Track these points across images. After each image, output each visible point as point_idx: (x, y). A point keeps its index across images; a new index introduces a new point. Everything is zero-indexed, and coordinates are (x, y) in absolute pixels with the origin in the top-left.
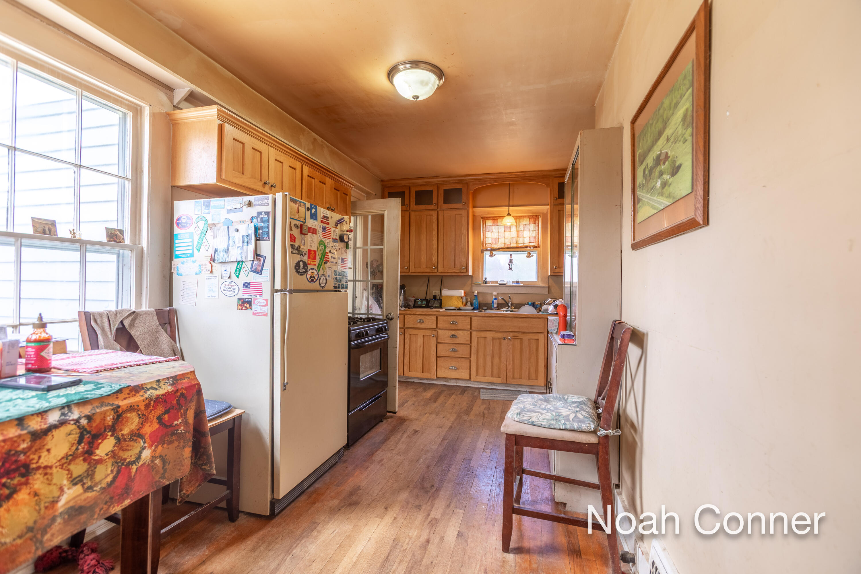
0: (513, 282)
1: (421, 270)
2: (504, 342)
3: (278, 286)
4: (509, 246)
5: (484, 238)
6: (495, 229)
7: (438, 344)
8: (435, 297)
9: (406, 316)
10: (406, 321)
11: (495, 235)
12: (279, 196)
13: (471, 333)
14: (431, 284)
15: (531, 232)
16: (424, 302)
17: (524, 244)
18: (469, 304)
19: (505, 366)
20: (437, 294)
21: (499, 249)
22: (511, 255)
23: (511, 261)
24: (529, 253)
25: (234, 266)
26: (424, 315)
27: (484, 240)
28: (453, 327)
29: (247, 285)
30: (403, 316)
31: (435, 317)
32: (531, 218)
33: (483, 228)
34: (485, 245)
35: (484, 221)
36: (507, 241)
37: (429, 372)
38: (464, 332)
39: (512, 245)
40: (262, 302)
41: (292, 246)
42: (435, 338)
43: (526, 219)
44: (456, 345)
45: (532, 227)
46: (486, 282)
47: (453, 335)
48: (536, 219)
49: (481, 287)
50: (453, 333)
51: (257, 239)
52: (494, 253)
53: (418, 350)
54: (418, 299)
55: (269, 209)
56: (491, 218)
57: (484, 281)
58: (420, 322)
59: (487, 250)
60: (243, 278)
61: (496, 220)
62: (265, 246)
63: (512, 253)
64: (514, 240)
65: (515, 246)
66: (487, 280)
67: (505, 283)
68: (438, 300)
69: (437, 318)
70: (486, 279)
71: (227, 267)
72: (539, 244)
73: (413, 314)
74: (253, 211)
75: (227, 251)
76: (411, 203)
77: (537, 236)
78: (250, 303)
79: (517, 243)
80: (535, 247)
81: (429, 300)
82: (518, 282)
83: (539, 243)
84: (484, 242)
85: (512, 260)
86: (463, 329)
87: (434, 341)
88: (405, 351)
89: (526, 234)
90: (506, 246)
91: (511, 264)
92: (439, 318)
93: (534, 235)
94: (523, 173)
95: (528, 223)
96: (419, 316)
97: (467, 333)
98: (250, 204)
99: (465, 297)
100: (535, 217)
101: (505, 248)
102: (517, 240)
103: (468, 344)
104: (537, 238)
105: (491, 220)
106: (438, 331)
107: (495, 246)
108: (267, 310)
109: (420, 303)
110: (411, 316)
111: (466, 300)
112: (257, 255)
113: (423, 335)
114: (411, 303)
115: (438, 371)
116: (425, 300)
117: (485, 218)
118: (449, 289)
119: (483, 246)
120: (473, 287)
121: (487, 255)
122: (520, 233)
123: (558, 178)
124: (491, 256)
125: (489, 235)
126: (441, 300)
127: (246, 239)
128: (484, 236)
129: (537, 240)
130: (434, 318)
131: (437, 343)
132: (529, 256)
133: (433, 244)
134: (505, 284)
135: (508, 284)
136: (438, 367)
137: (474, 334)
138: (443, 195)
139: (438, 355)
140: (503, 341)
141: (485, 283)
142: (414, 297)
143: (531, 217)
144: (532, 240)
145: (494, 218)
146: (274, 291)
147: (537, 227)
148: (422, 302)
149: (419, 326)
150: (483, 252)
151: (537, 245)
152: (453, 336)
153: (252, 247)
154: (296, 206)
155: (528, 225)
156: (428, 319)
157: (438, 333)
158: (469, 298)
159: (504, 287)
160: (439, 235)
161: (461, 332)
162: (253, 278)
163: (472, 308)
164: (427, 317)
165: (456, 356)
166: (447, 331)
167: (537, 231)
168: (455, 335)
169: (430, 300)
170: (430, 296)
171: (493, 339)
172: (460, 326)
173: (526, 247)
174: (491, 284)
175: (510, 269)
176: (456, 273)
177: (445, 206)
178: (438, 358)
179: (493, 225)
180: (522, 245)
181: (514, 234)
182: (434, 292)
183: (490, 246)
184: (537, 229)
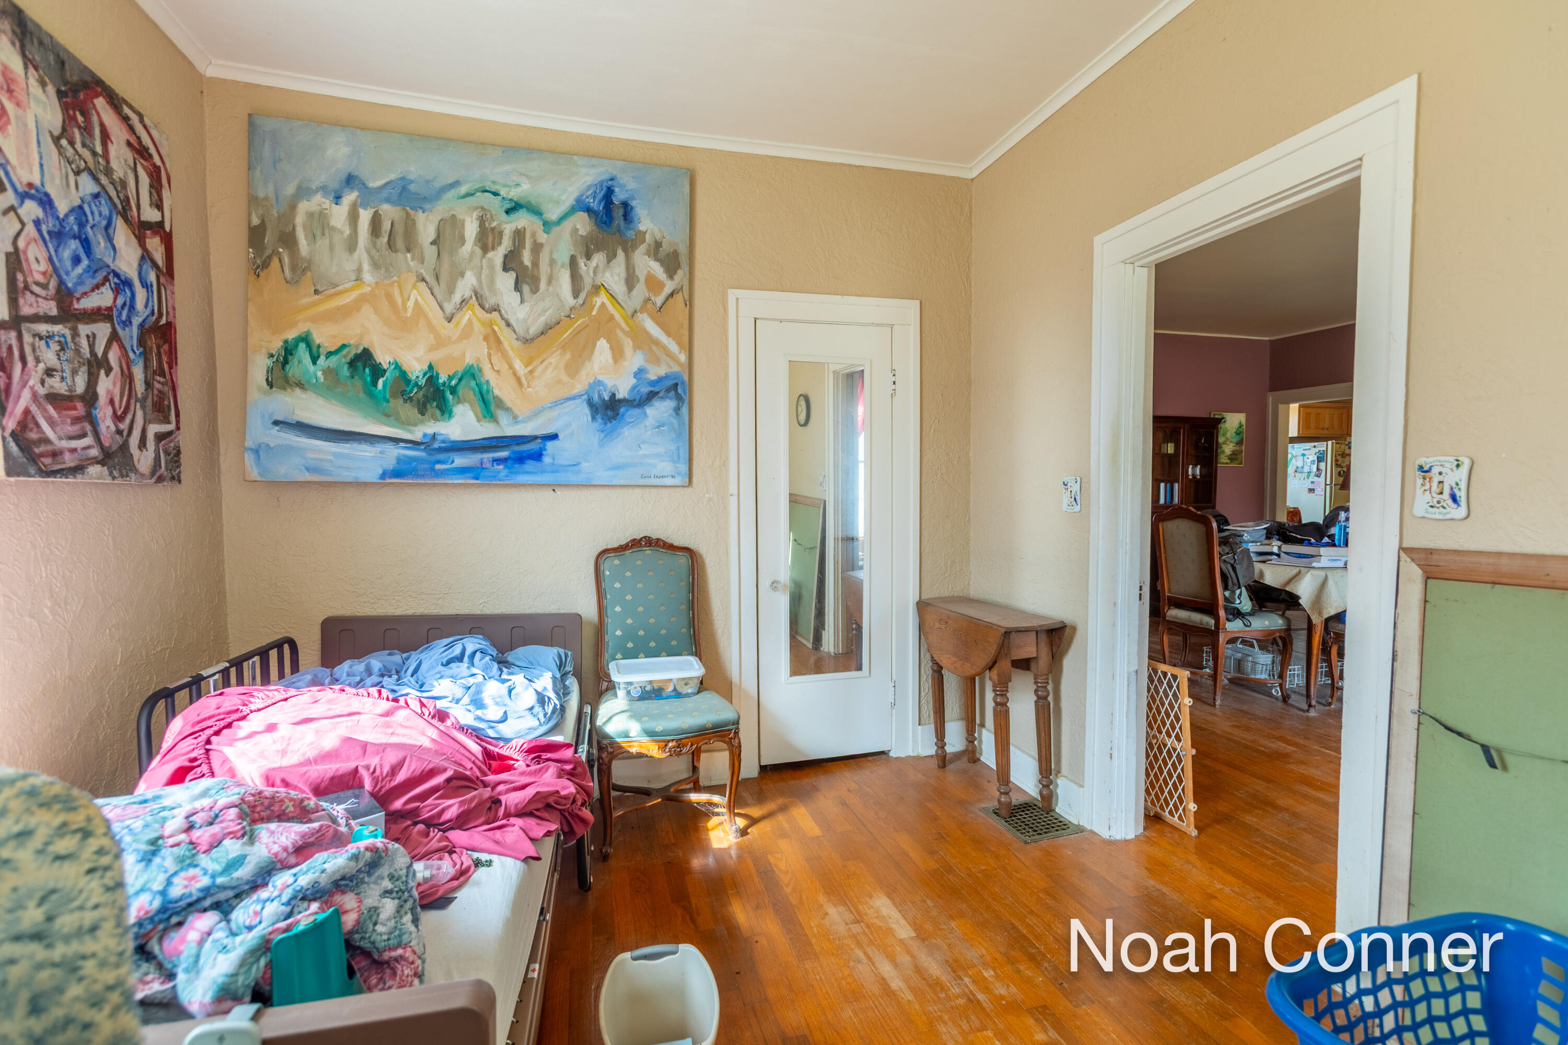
3: (1328, 482)
12: (1330, 443)
25: (1306, 474)
29: (1313, 482)
40: (1320, 490)
41: (1336, 464)
51: (1319, 461)
55: (1325, 449)
60: (1311, 479)
62: (1322, 465)
71: (1303, 475)
74: (1316, 450)
75: (1303, 467)
78: (1314, 490)
98: (1315, 447)
108: (1323, 493)
112: (1318, 469)
127: (1313, 462)
146: (1326, 485)
153: (1315, 466)
154: (1339, 446)
162: (1316, 479)
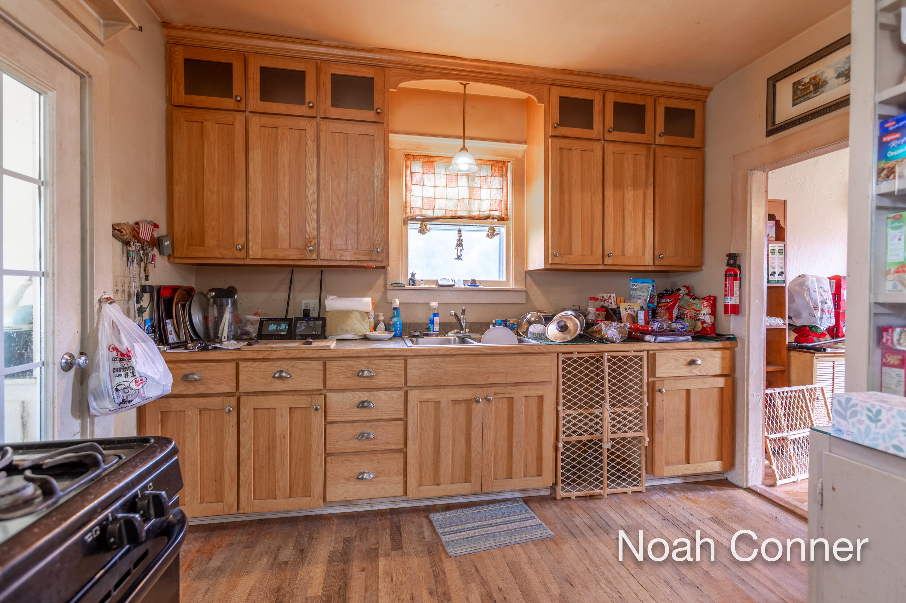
0: (465, 282)
1: (279, 254)
2: (477, 408)
4: (454, 214)
5: (409, 196)
6: (428, 179)
7: (328, 426)
8: (306, 313)
9: (242, 365)
10: (242, 377)
11: (429, 192)
13: (406, 394)
14: (297, 285)
15: (494, 191)
16: (284, 326)
17: (481, 213)
18: (382, 326)
19: (479, 456)
20: (311, 307)
21: (437, 218)
22: (460, 231)
23: (460, 243)
24: (493, 230)
26: (292, 359)
27: (409, 199)
28: (364, 383)
30: (234, 364)
31: (321, 362)
32: (495, 166)
33: (406, 176)
34: (408, 209)
35: (409, 162)
36: (451, 205)
37: (307, 493)
38: (389, 393)
39: (460, 213)
42: (321, 413)
43: (485, 166)
44: (371, 424)
45: (496, 182)
46: (414, 282)
47: (363, 402)
48: (502, 167)
49: (403, 292)
50: (364, 396)
52: (429, 226)
53: (278, 446)
54: (269, 319)
56: (421, 159)
57: (410, 280)
58: (280, 377)
59: (414, 219)
61: (431, 162)
63: (461, 228)
64: (464, 204)
65: (465, 214)
66: (417, 277)
67: (451, 283)
68: (316, 319)
69: (325, 365)
70: (413, 275)
72: (507, 215)
73: (263, 360)
76: (251, 95)
77: (504, 199)
79: (469, 210)
80: (501, 219)
81: (296, 322)
82: (474, 283)
83: (507, 212)
84: (408, 204)
85: (462, 240)
86: (387, 386)
87: (317, 419)
88: (243, 451)
89: (485, 194)
90: (449, 214)
91: (459, 248)
92: (329, 364)
93: (499, 198)
94: (499, 66)
95: (489, 174)
96: (279, 363)
97: (397, 395)
99: (373, 313)
100: (501, 164)
101: (448, 218)
102: (469, 204)
103: (400, 420)
104: (504, 203)
105: (421, 163)
106: (328, 394)
107: (429, 213)
109: (272, 327)
110: (255, 364)
111: (376, 317)
113: (290, 408)
114: (253, 330)
115: (328, 489)
116: (285, 320)
117: (410, 157)
118: (339, 297)
119: (405, 211)
120: (389, 292)
121: (413, 230)
122: (475, 191)
123: (559, 87)
124: (422, 231)
125: (416, 190)
126: (324, 320)
128: (408, 193)
129: (503, 207)
130: (317, 365)
131: (327, 423)
132: (492, 234)
133: (306, 196)
134: (451, 286)
135: (456, 286)
136: (328, 479)
137: (413, 395)
138: (329, 86)
139: (328, 452)
140: (474, 405)
141: (411, 283)
142: (256, 314)
143: (495, 163)
144: (495, 205)
145: (426, 159)
147: (504, 183)
148: (279, 325)
149: (278, 386)
150: (407, 224)
151: (503, 216)
152: (362, 404)
155: (489, 178)
156: (302, 370)
157: (328, 400)
158: (381, 314)
159: (448, 293)
160: (322, 175)
161: (382, 395)
163: (391, 335)
164: (299, 364)
165: (373, 447)
166: (349, 394)
167: (505, 190)
168: (369, 402)
169: (297, 320)
170: (295, 313)
171: (456, 402)
172: (380, 381)
173: (487, 218)
174: (423, 286)
175: (459, 258)
176: (361, 261)
177: (335, 112)
178: (328, 459)
179: (425, 171)
180: (478, 213)
181: (464, 193)
182: (304, 302)
183: (418, 212)
184: (504, 187)
